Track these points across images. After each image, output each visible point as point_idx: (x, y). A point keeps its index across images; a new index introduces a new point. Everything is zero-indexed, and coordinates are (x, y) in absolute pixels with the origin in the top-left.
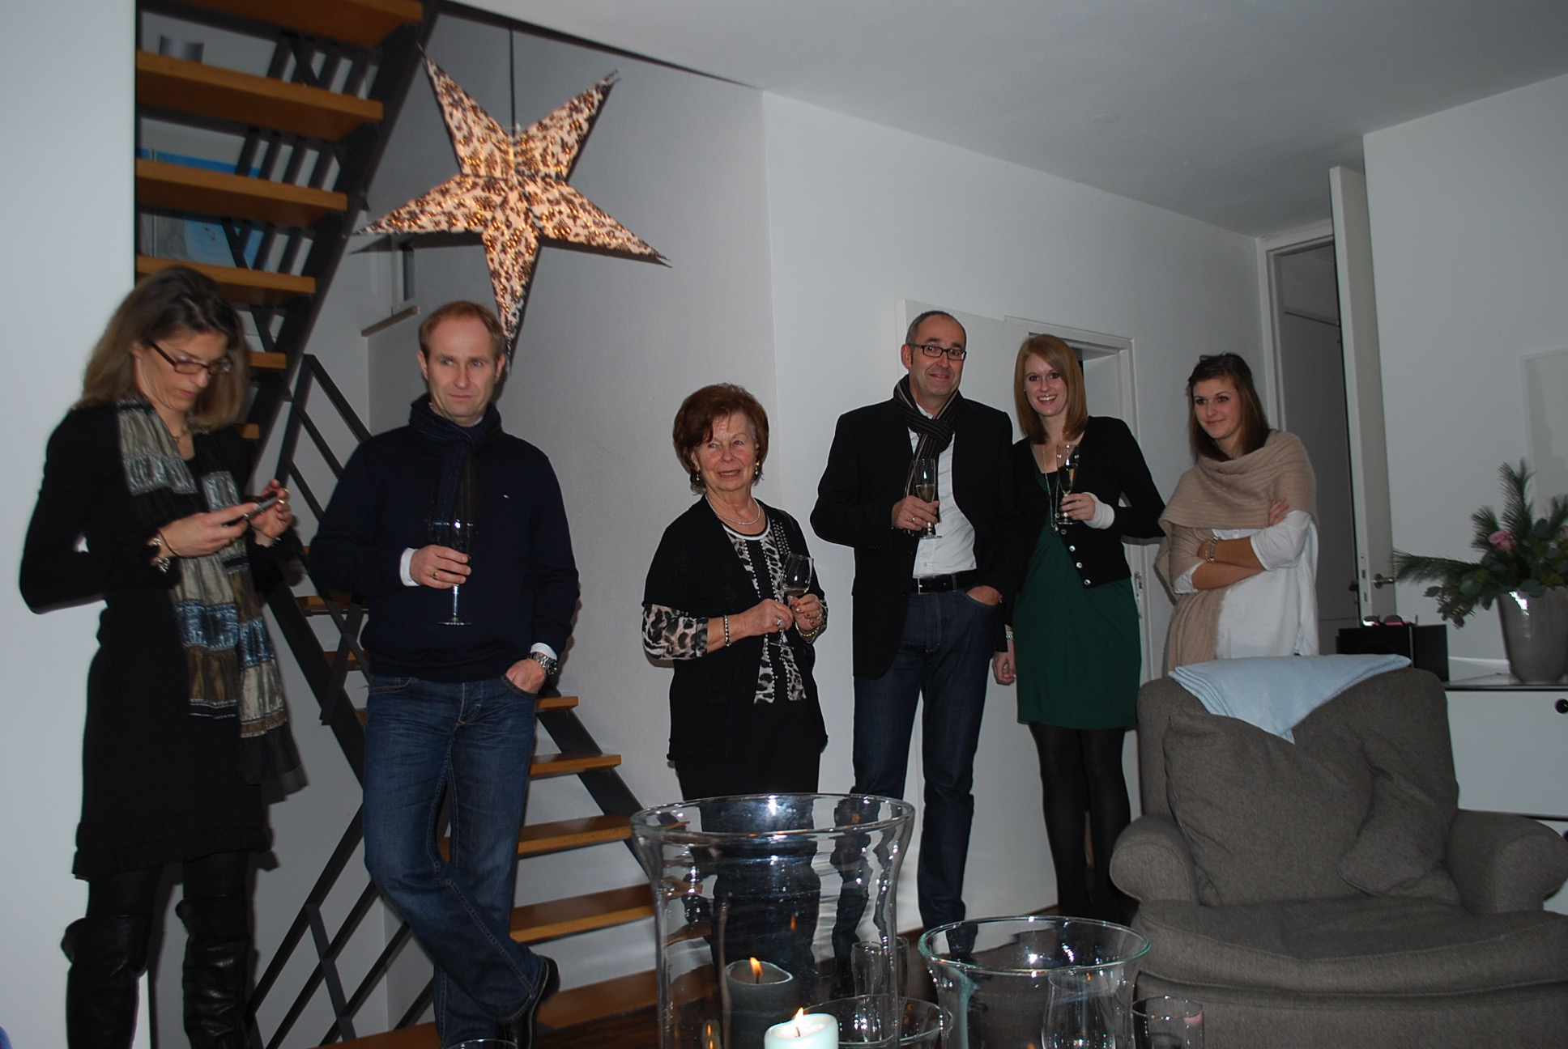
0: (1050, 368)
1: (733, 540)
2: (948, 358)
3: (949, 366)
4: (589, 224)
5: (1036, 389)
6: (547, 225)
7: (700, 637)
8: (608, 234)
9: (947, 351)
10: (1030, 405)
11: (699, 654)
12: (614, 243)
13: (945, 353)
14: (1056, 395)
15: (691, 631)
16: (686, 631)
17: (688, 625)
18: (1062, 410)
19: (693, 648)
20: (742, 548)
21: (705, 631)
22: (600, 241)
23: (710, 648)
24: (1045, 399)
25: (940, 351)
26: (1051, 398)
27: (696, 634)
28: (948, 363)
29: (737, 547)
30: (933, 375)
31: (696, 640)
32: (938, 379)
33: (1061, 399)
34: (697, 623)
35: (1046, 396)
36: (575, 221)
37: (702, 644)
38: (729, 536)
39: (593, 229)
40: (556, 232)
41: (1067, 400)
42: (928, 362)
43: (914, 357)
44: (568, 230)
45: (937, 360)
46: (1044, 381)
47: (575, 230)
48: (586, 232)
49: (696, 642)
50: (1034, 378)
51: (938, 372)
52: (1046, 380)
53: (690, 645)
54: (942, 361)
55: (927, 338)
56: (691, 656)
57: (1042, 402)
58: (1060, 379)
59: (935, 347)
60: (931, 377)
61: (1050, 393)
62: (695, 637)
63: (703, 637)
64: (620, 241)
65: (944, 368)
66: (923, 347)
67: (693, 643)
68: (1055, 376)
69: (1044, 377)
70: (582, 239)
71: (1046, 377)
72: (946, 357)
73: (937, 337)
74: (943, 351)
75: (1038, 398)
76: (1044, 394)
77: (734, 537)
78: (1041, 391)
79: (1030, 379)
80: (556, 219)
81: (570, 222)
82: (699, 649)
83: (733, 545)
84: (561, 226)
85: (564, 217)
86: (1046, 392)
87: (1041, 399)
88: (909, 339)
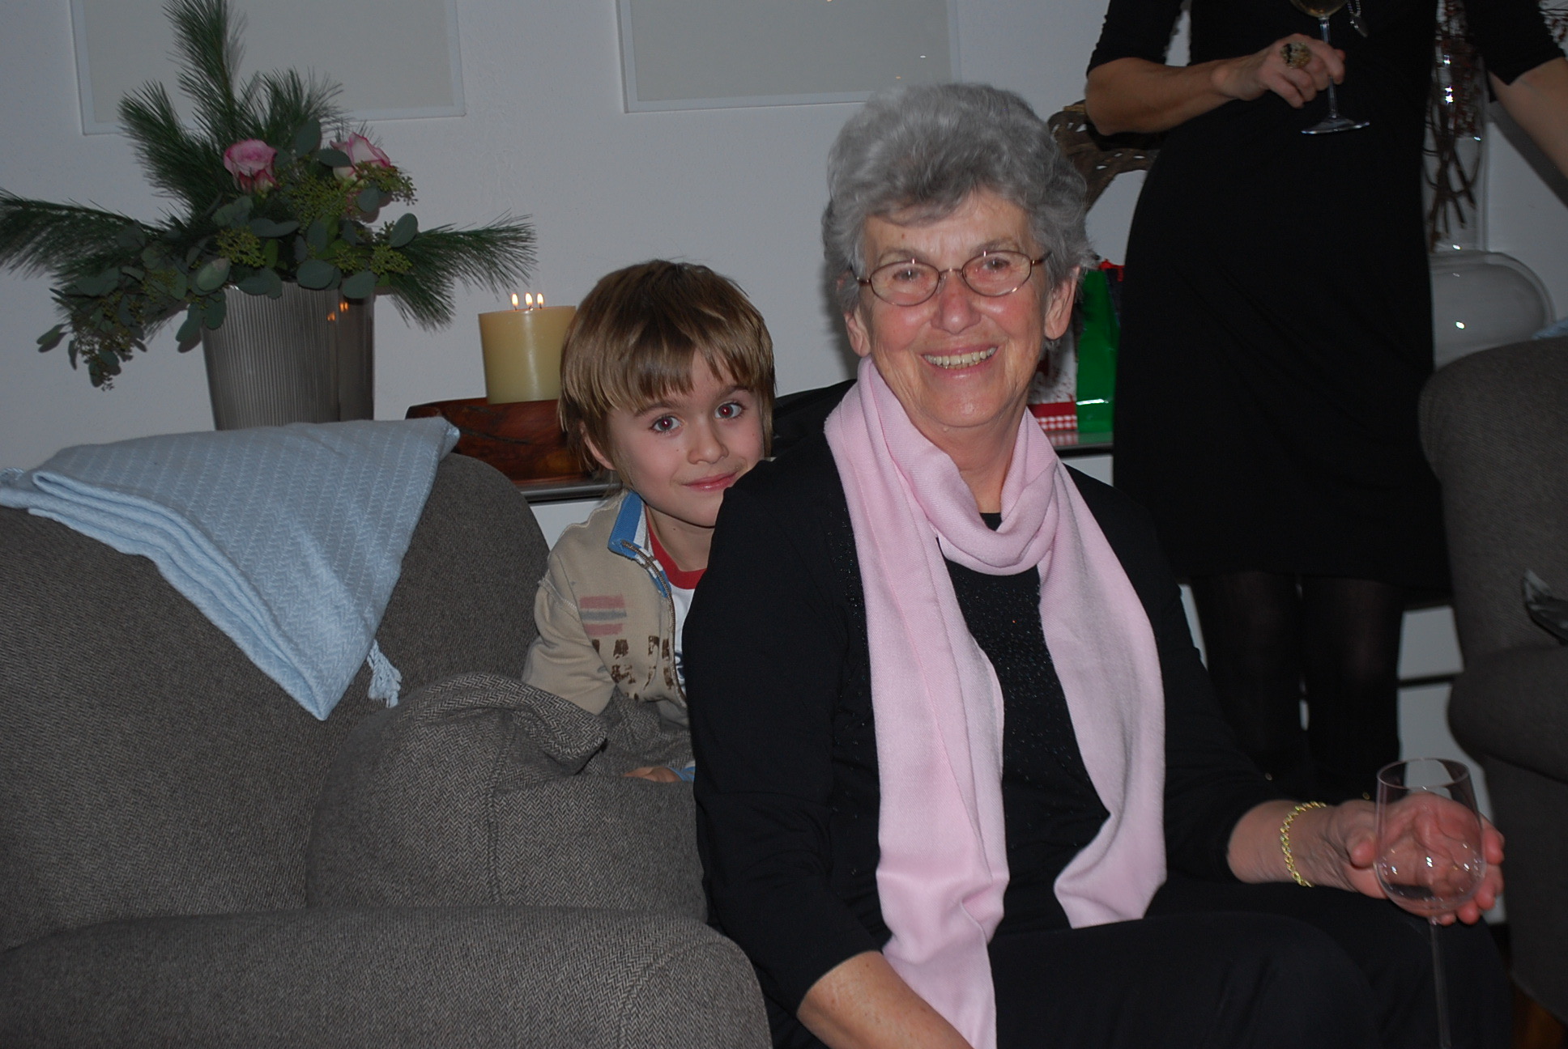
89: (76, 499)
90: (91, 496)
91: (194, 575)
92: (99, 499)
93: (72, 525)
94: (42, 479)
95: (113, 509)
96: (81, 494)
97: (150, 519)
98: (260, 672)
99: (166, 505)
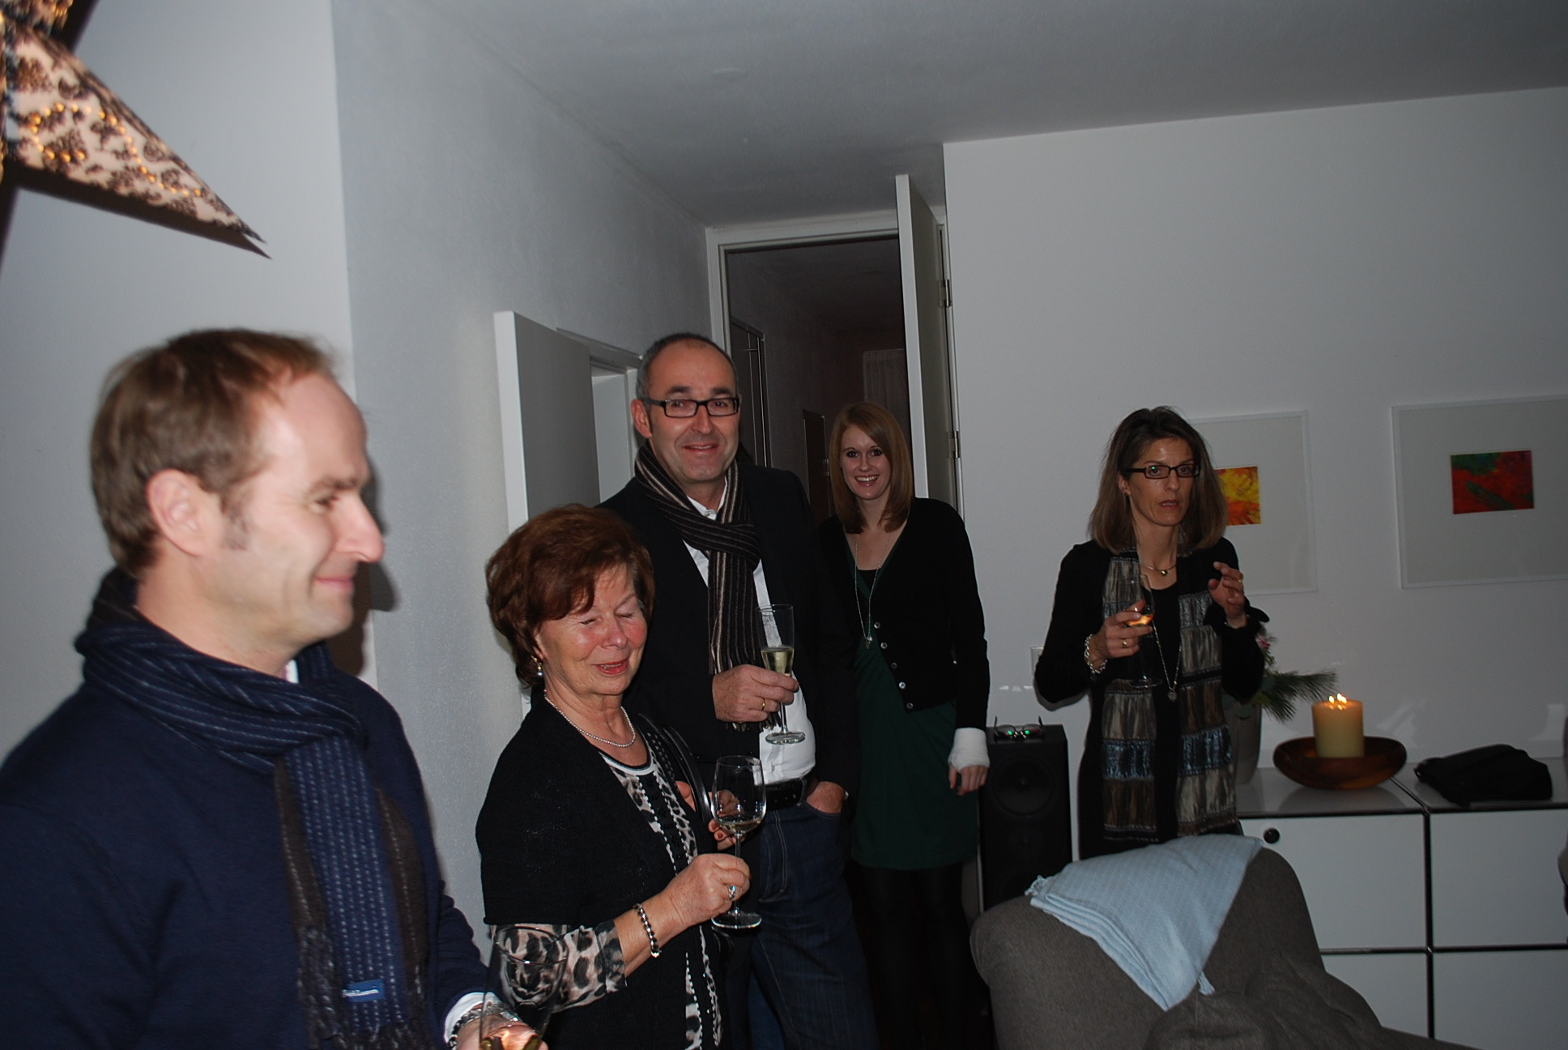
0: (873, 443)
1: (622, 780)
2: (709, 415)
3: (713, 428)
4: (134, 150)
5: (854, 467)
6: (36, 139)
7: (609, 956)
8: (164, 177)
9: (705, 403)
10: (847, 486)
11: (610, 985)
12: (168, 195)
13: (702, 408)
14: (878, 475)
15: (591, 952)
16: (585, 954)
17: (583, 943)
18: (884, 491)
19: (602, 979)
20: (638, 791)
21: (614, 944)
22: (139, 186)
23: (627, 970)
24: (864, 479)
25: (693, 406)
26: (871, 479)
27: (601, 952)
28: (711, 424)
29: (631, 791)
30: (688, 448)
31: (603, 965)
32: (701, 453)
33: (883, 480)
34: (597, 934)
35: (866, 477)
36: (103, 139)
37: (615, 968)
38: (615, 772)
39: (140, 161)
40: (52, 155)
41: (890, 480)
42: (678, 427)
43: (653, 420)
44: (81, 156)
45: (690, 422)
46: (864, 459)
47: (95, 157)
48: (118, 165)
49: (604, 969)
50: (852, 453)
51: (698, 442)
52: (867, 458)
53: (595, 976)
54: (699, 423)
55: (668, 387)
56: (596, 994)
57: (860, 482)
58: (883, 457)
59: (684, 402)
60: (684, 451)
61: (870, 473)
62: (603, 960)
63: (616, 956)
64: (186, 193)
65: (705, 435)
66: (663, 404)
67: (601, 971)
68: (877, 453)
69: (864, 454)
70: (102, 178)
71: (867, 454)
72: (705, 414)
73: (685, 384)
74: (699, 404)
75: (856, 478)
76: (864, 474)
77: (622, 774)
78: (861, 470)
79: (848, 455)
80: (60, 130)
81: (90, 139)
82: (611, 978)
83: (624, 789)
84: (69, 146)
85: (83, 129)
86: (865, 471)
87: (859, 479)
88: (640, 391)
89: (1064, 907)
90: (1070, 907)
91: (1114, 946)
92: (1074, 908)
93: (1061, 920)
94: (1050, 897)
95: (1080, 914)
96: (1066, 905)
97: (1095, 920)
98: (1142, 992)
99: (1103, 914)
